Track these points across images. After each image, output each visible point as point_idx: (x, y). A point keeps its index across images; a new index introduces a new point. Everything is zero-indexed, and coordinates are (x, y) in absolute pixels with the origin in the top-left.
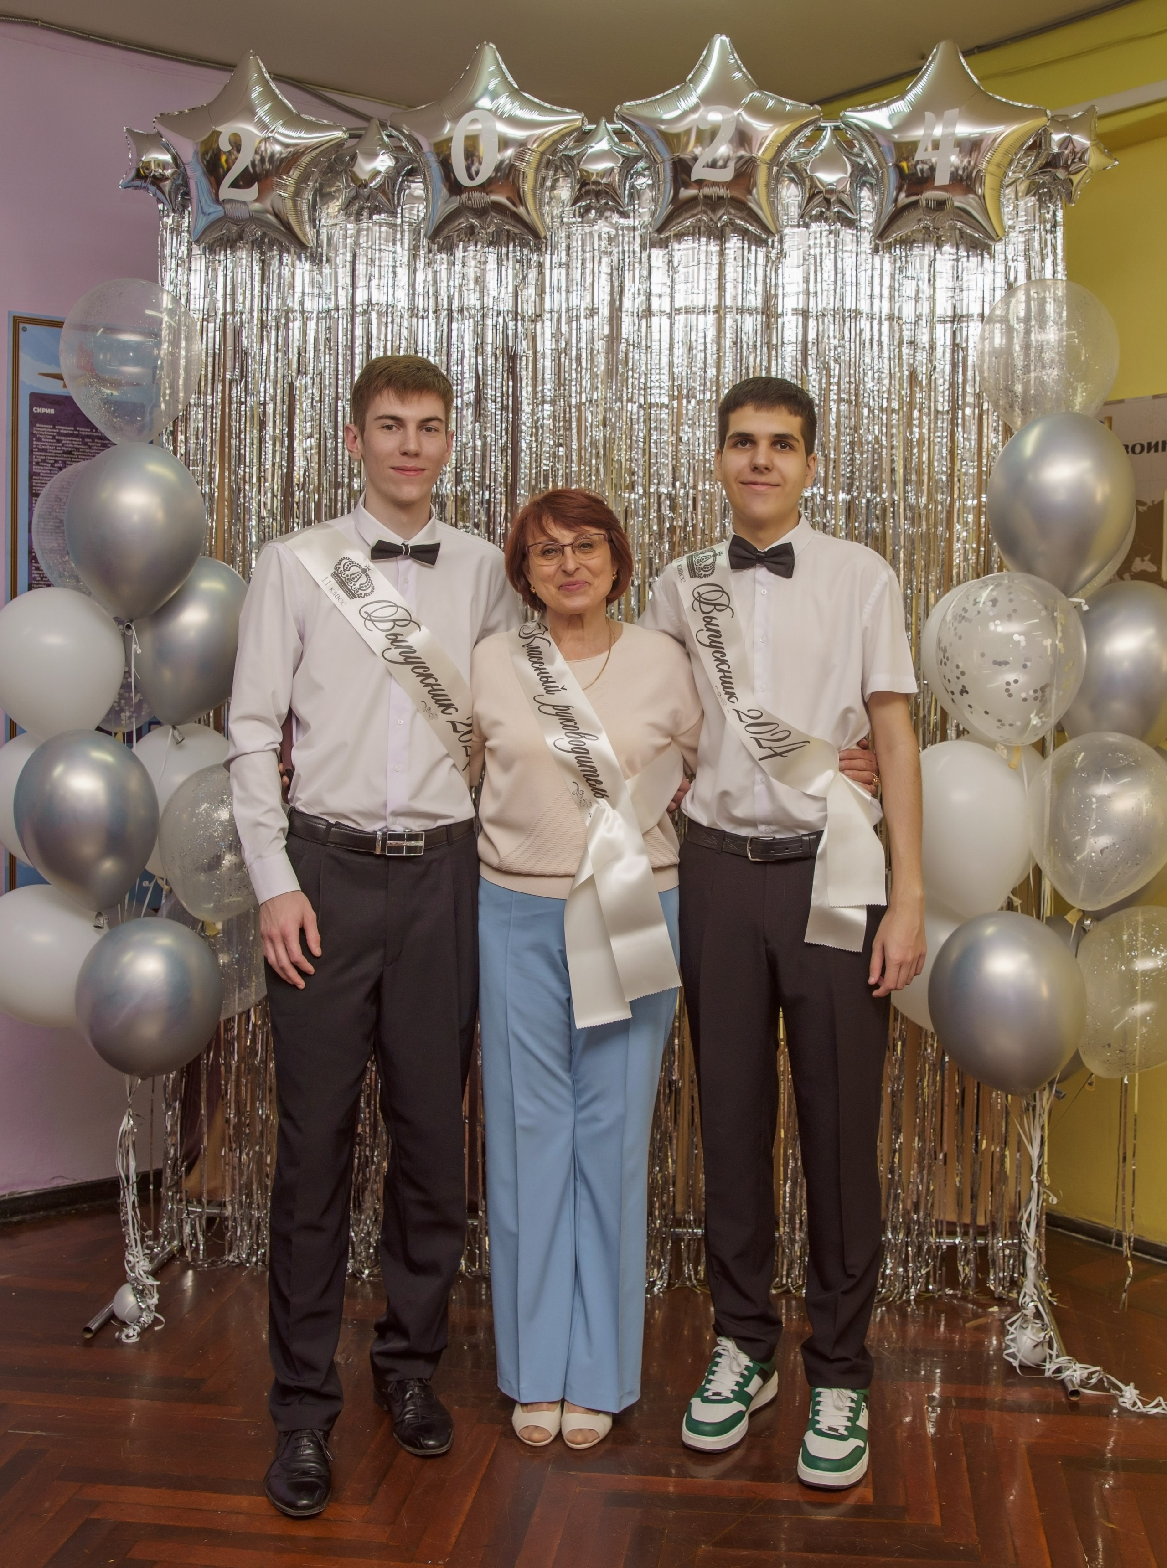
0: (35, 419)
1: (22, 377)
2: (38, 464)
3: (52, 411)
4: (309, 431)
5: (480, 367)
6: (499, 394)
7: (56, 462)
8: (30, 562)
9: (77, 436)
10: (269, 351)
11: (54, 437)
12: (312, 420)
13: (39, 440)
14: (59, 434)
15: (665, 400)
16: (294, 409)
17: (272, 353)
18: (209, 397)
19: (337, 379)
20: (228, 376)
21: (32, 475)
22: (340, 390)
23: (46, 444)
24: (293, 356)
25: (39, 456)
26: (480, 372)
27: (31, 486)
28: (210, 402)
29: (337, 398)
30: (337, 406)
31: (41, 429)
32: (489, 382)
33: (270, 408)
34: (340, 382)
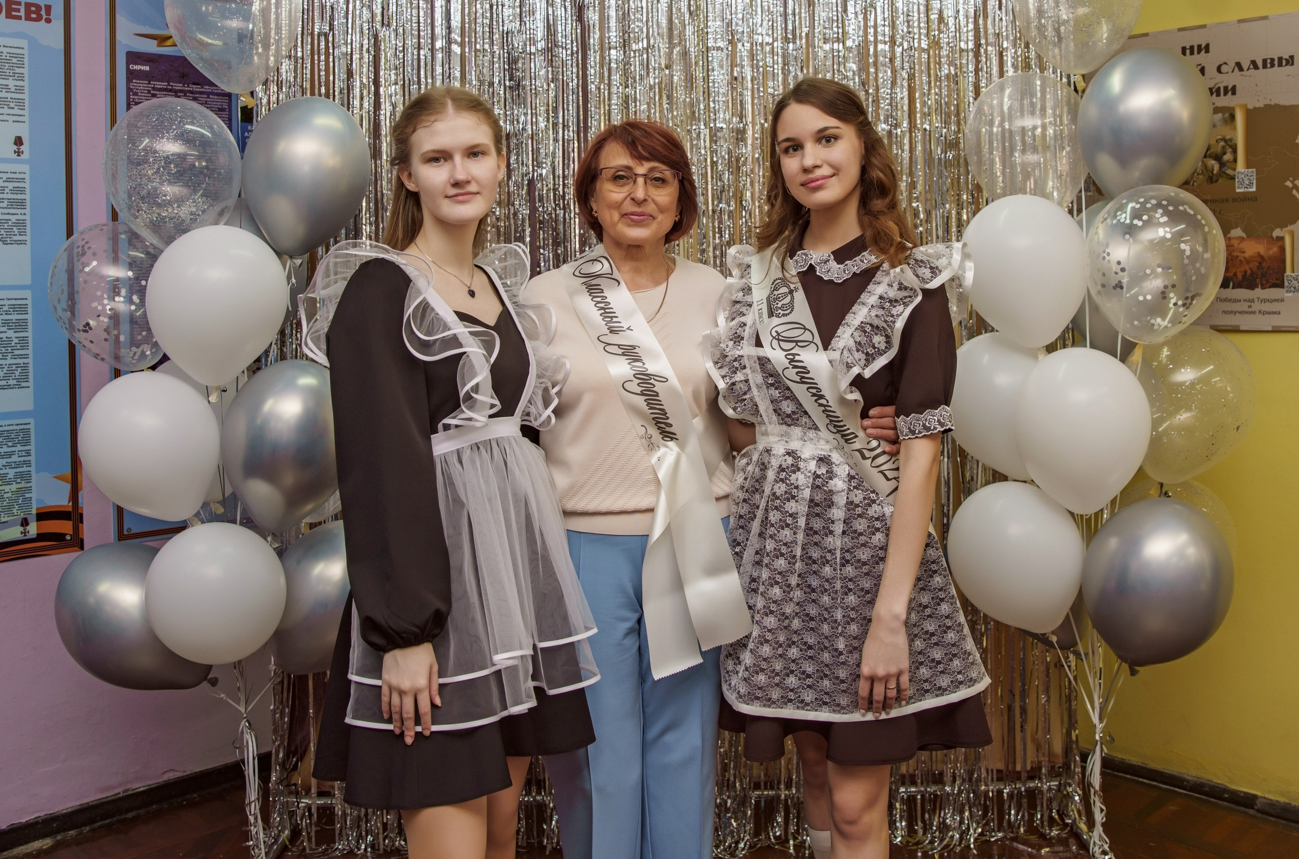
0: (132, 75)
1: (120, 37)
3: (147, 68)
4: (393, 77)
5: (551, 18)
6: (568, 42)
9: (171, 90)
10: (354, 6)
11: (149, 92)
12: (396, 69)
13: (137, 94)
14: (154, 89)
15: (721, 44)
16: (380, 58)
17: (358, 7)
18: (299, 49)
19: (419, 31)
20: (316, 30)
22: (421, 40)
24: (378, 11)
26: (551, 22)
28: (300, 54)
29: (419, 48)
30: (419, 55)
31: (135, 83)
32: (560, 31)
33: (356, 57)
34: (422, 33)
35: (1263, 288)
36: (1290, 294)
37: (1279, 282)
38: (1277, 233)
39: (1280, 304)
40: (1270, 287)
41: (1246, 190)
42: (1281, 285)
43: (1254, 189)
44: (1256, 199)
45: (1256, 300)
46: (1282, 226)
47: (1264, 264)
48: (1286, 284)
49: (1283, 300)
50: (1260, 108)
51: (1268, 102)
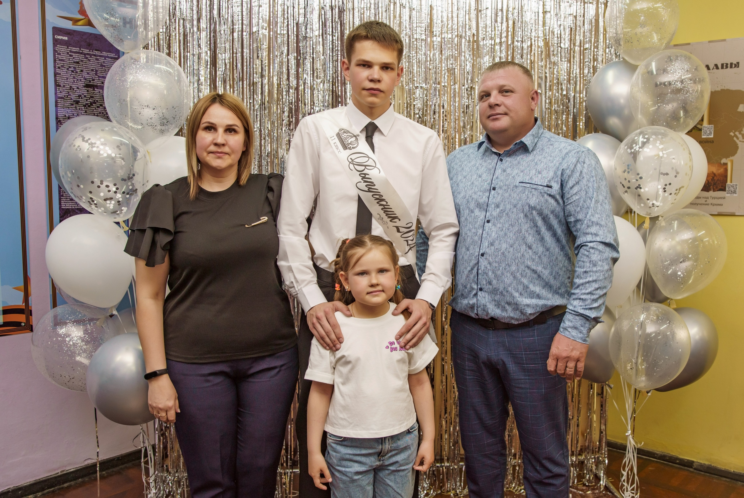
0: (56, 42)
1: (47, 17)
2: (59, 68)
3: (66, 38)
7: (70, 67)
8: (57, 123)
9: (83, 53)
11: (68, 53)
13: (59, 54)
14: (71, 52)
21: (56, 74)
23: (64, 57)
25: (59, 64)
27: (56, 81)
31: (59, 47)
35: (714, 191)
36: (729, 195)
37: (723, 188)
38: (724, 161)
39: (723, 200)
40: (718, 191)
41: (708, 137)
42: (724, 189)
43: (712, 136)
44: (713, 142)
45: (710, 198)
46: (727, 157)
47: (715, 178)
48: (727, 189)
49: (724, 198)
50: (718, 91)
51: (723, 88)
